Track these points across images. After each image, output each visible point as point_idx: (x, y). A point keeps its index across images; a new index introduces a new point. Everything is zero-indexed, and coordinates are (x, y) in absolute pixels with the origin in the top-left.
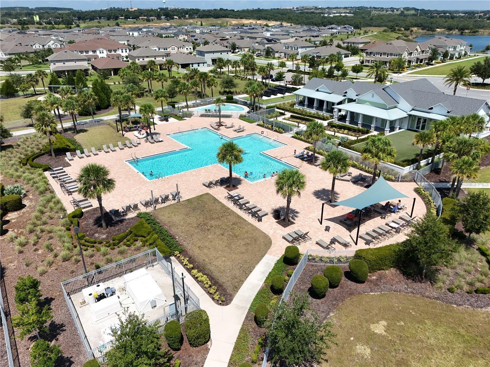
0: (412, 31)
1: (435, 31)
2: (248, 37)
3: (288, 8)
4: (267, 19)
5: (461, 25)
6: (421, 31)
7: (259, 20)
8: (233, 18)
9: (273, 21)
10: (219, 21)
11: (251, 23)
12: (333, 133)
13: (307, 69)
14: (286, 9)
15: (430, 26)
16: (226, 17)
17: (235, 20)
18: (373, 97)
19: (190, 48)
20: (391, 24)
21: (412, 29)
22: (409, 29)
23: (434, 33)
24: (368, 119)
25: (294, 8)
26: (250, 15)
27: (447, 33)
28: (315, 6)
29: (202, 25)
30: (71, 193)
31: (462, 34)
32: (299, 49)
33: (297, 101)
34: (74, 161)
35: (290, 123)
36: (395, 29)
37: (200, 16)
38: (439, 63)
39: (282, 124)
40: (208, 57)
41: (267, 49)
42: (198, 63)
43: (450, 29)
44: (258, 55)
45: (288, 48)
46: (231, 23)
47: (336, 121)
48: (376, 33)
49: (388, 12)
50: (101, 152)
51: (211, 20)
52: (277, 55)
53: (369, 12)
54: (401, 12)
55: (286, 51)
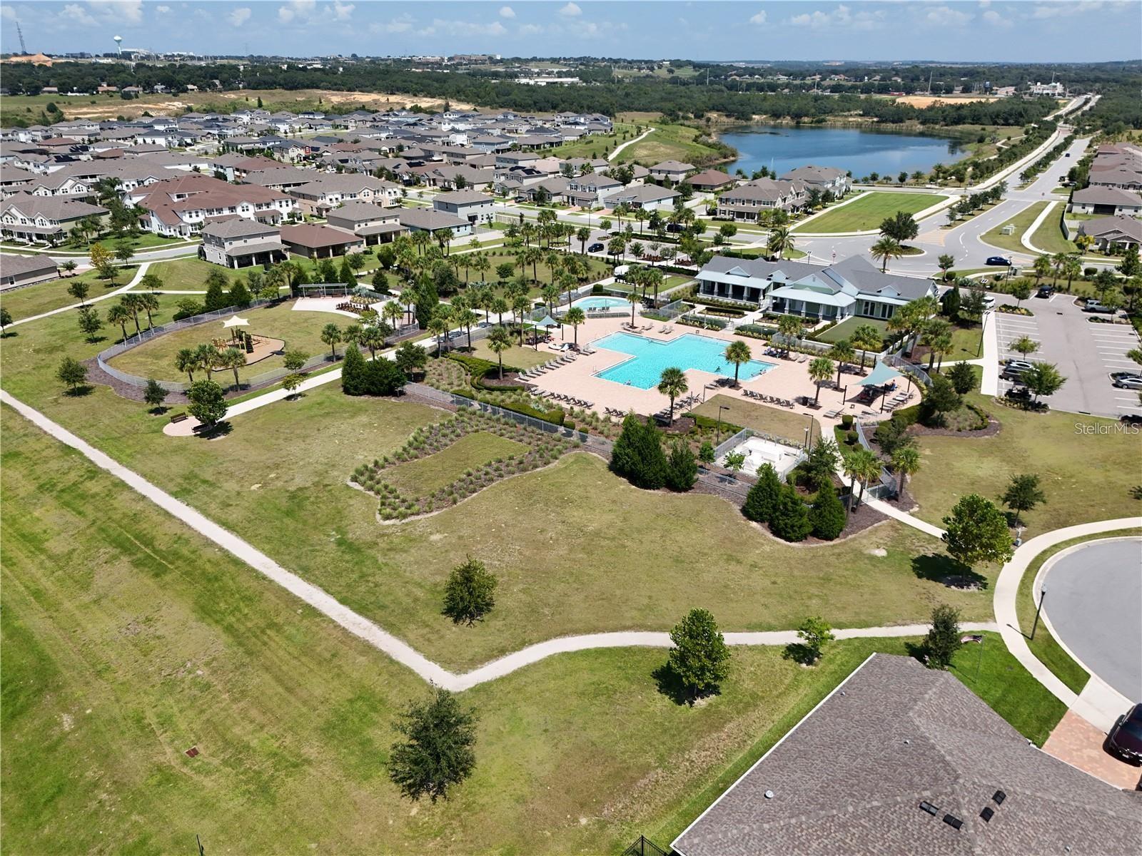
0: (708, 120)
1: (751, 119)
3: (429, 59)
4: (408, 92)
5: (794, 107)
6: (724, 119)
7: (392, 94)
8: (330, 89)
9: (425, 96)
10: (300, 96)
11: (376, 102)
15: (741, 109)
16: (313, 88)
17: (336, 95)
18: (815, 280)
20: (669, 105)
21: (709, 115)
22: (702, 116)
23: (749, 123)
25: (443, 59)
26: (367, 83)
27: (772, 123)
29: (260, 105)
30: (589, 407)
31: (798, 126)
32: (599, 191)
33: (701, 288)
34: (532, 381)
35: (713, 317)
36: (678, 117)
37: (249, 85)
38: (820, 210)
39: (703, 319)
40: (463, 213)
41: (538, 190)
42: (458, 227)
43: (776, 115)
44: (518, 200)
45: (576, 187)
46: (329, 101)
47: (771, 312)
48: (653, 130)
49: (645, 72)
50: (545, 370)
51: (281, 95)
52: (555, 200)
53: (608, 72)
54: (671, 71)
55: (573, 192)
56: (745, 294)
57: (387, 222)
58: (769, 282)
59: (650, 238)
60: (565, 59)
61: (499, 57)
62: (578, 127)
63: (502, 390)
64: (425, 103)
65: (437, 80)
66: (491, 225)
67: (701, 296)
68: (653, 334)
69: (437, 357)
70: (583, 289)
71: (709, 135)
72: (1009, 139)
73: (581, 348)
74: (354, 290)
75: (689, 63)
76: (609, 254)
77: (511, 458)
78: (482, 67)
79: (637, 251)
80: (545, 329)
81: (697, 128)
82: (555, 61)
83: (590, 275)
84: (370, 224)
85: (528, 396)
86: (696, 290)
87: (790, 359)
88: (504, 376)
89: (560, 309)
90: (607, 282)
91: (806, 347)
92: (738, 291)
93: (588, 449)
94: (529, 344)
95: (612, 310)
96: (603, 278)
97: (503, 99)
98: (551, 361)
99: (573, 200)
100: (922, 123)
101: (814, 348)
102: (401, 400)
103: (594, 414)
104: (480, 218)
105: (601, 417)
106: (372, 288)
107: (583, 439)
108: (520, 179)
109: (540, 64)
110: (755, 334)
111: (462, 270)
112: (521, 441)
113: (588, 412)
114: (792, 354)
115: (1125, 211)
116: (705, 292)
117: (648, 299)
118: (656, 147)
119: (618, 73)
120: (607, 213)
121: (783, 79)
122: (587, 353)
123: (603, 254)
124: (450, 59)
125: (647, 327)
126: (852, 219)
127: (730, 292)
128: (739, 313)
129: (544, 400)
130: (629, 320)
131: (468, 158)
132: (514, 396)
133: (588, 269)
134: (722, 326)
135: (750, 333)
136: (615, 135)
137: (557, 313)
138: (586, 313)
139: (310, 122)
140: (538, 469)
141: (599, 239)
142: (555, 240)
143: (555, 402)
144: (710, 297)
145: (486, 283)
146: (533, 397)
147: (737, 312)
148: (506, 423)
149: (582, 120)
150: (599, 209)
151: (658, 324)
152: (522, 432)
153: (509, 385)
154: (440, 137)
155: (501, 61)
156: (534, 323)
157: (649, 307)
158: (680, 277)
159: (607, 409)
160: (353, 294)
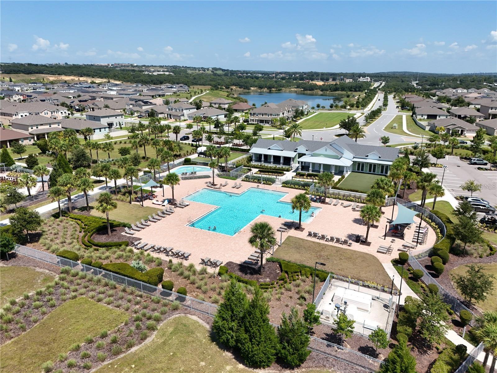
0: (232, 89)
1: (250, 89)
2: (101, 97)
3: (103, 64)
4: (90, 76)
5: (268, 84)
6: (239, 89)
7: (81, 76)
8: (49, 74)
9: (98, 78)
10: (33, 77)
11: (73, 80)
12: (312, 180)
13: (215, 130)
14: (101, 66)
15: (246, 85)
16: (40, 73)
17: (52, 77)
18: (326, 151)
19: (65, 112)
20: (213, 83)
21: (232, 87)
22: (229, 88)
23: (249, 91)
24: (327, 167)
25: (109, 65)
27: (259, 91)
28: (131, 63)
29: (11, 81)
30: (186, 258)
31: (270, 92)
32: (184, 111)
33: (254, 158)
34: (137, 235)
35: (265, 176)
36: (218, 88)
37: (5, 72)
38: (299, 119)
39: (259, 177)
40: (104, 122)
41: (150, 111)
42: (100, 129)
43: (261, 87)
44: (140, 117)
45: (172, 109)
46: (48, 79)
47: (300, 171)
48: (208, 92)
49: (201, 72)
50: (149, 223)
51: (22, 76)
52: (160, 116)
53: (186, 71)
54: (212, 72)
55: (170, 112)
56: (282, 161)
57: (52, 126)
58: (296, 153)
59: (216, 133)
60: (166, 66)
61: (135, 65)
62: (172, 89)
63: (108, 246)
64: (98, 81)
65: (105, 72)
66: (121, 128)
67: (253, 163)
68: (228, 189)
69: (58, 218)
70: (177, 161)
71: (234, 94)
72: (360, 96)
73: (178, 202)
74: (11, 168)
75: (220, 69)
76: (193, 141)
77: (104, 336)
78: (128, 68)
79: (209, 139)
80: (150, 189)
81: (227, 92)
82: (161, 67)
83: (182, 153)
84: (40, 127)
85: (131, 251)
86: (250, 159)
87: (327, 203)
88: (112, 231)
89: (161, 175)
90: (194, 157)
91: (333, 194)
92: (277, 159)
93: (187, 310)
94: (138, 201)
95: (198, 174)
96: (190, 154)
97: (136, 79)
98: (154, 215)
99: (170, 116)
100: (321, 91)
101: (339, 194)
102: (10, 264)
103: (191, 266)
104: (115, 124)
105: (199, 268)
106: (25, 165)
107: (182, 300)
108: (141, 106)
109: (154, 68)
110: (297, 187)
111: (94, 152)
112: (118, 306)
113: (186, 263)
114: (327, 200)
115: (442, 117)
116: (256, 161)
117: (221, 166)
118: (210, 98)
119: (189, 72)
120: (190, 122)
121: (260, 75)
122: (182, 206)
123: (190, 141)
124: (112, 65)
125: (223, 184)
126: (317, 123)
127: (272, 160)
128: (280, 173)
129: (146, 253)
130: (211, 180)
131: (114, 99)
132: (119, 253)
133: (181, 149)
134: (273, 181)
135: (292, 186)
136: (190, 93)
137: (160, 177)
138: (180, 176)
139: (34, 87)
140: (133, 349)
141: (186, 134)
142: (160, 135)
143: (155, 255)
144: (259, 164)
145: (111, 159)
146: (136, 251)
147: (280, 172)
148: (106, 285)
149: (175, 87)
150: (185, 120)
151: (231, 183)
152: (121, 294)
153: (116, 240)
154: (102, 92)
155: (136, 66)
156: (143, 185)
157: (223, 171)
158: (238, 153)
159: (203, 260)
160: (11, 170)
